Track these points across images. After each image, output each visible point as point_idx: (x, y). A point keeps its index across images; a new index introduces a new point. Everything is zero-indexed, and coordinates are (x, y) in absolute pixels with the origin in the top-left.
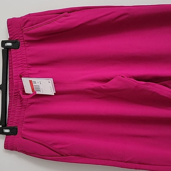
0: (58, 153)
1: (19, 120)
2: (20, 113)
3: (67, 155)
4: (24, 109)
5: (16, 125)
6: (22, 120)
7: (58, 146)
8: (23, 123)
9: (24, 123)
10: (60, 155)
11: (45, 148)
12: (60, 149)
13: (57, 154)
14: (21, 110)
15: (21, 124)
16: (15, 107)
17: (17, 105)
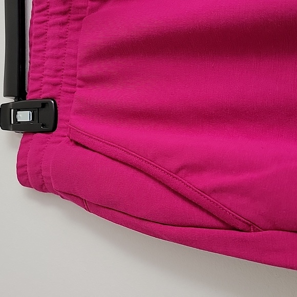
0: (208, 213)
1: (60, 73)
2: (62, 41)
3: (250, 226)
4: (75, 25)
5: (53, 93)
6: (72, 72)
7: (207, 180)
8: (75, 85)
9: (79, 82)
10: (220, 225)
11: (151, 183)
12: (214, 191)
13: (205, 215)
14: (64, 29)
15: (69, 89)
16: (45, 18)
17: (51, 10)
